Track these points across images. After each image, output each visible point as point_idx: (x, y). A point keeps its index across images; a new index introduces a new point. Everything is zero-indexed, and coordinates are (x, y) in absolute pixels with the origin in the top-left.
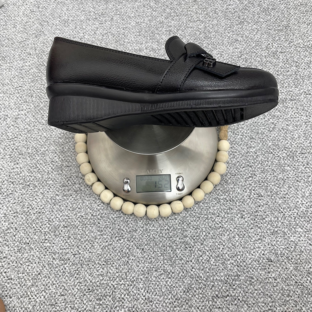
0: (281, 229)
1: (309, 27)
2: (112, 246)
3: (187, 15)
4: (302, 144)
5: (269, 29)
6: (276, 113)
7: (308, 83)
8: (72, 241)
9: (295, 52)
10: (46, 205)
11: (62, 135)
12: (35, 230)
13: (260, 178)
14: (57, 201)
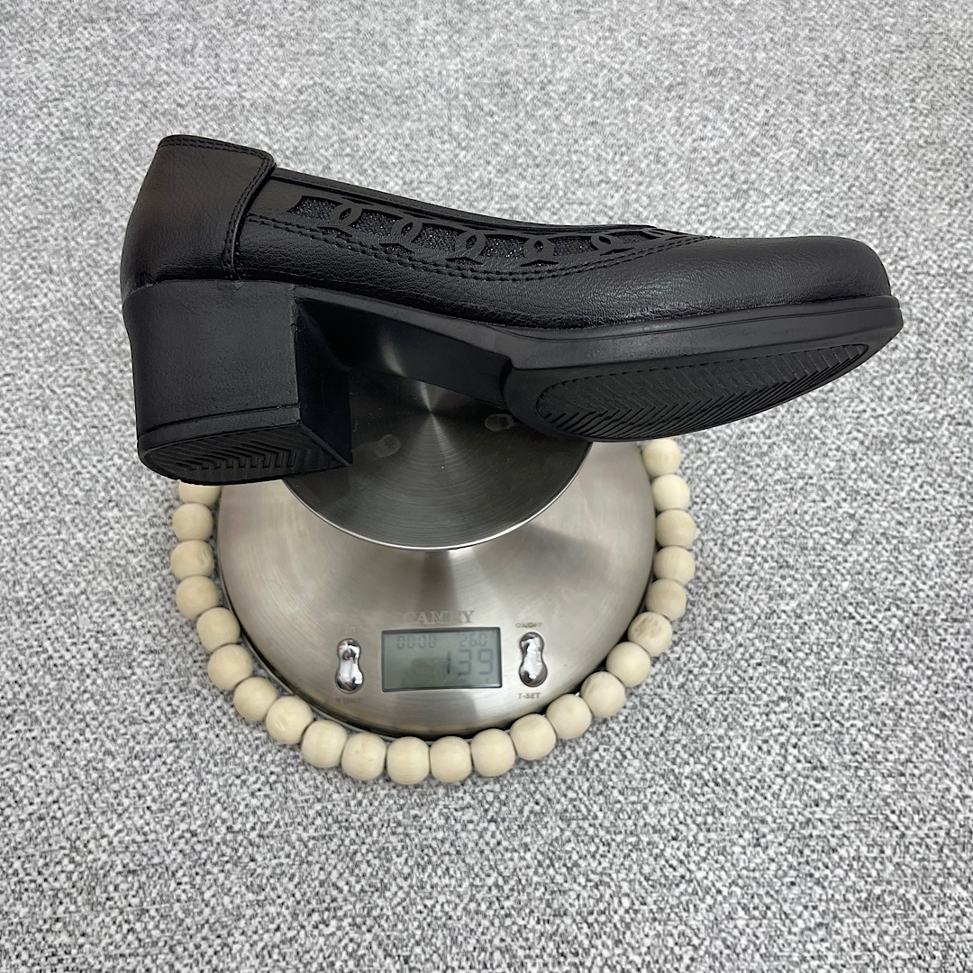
0: (893, 888)
1: (955, 212)
2: (296, 946)
3: (566, 163)
4: (950, 587)
5: (829, 216)
6: (860, 483)
7: (959, 387)
8: (151, 926)
9: (913, 288)
10: (68, 791)
11: (141, 541)
12: (21, 882)
13: (815, 704)
14: (107, 775)
